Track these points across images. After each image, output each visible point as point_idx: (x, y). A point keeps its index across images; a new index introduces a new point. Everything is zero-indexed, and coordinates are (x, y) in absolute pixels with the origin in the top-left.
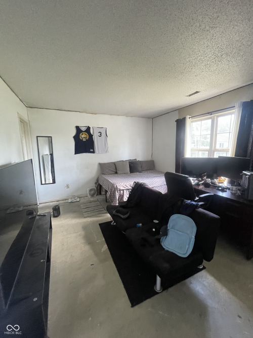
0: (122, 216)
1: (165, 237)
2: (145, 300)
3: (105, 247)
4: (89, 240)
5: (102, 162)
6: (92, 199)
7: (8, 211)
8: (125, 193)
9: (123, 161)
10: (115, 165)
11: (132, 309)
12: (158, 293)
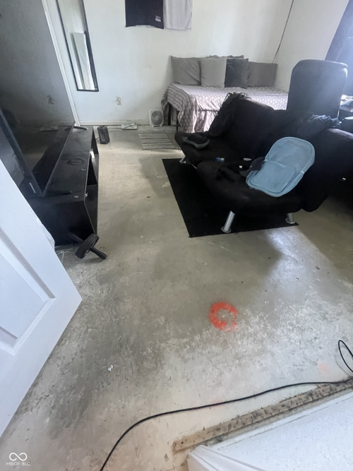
0: (197, 145)
1: (256, 171)
2: (206, 235)
3: (168, 184)
4: (147, 174)
5: (177, 55)
6: (156, 130)
7: (42, 129)
8: (208, 117)
9: (216, 57)
10: (199, 63)
11: (190, 239)
12: (224, 233)
